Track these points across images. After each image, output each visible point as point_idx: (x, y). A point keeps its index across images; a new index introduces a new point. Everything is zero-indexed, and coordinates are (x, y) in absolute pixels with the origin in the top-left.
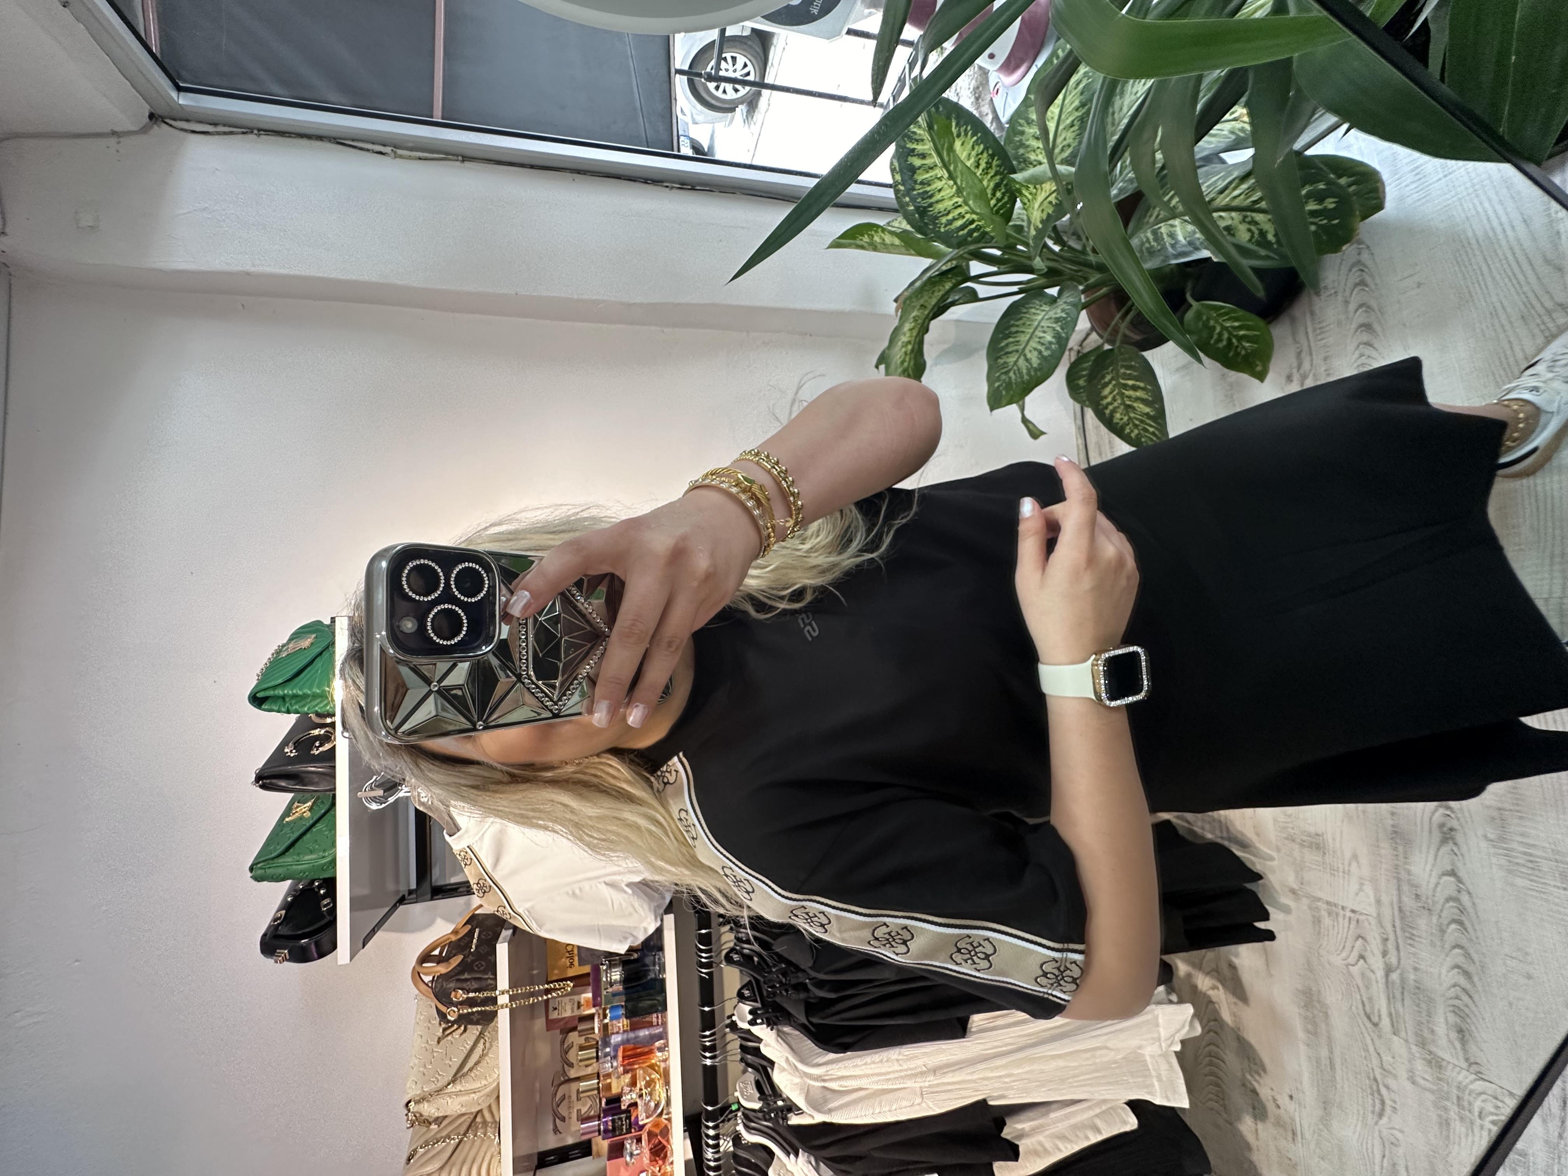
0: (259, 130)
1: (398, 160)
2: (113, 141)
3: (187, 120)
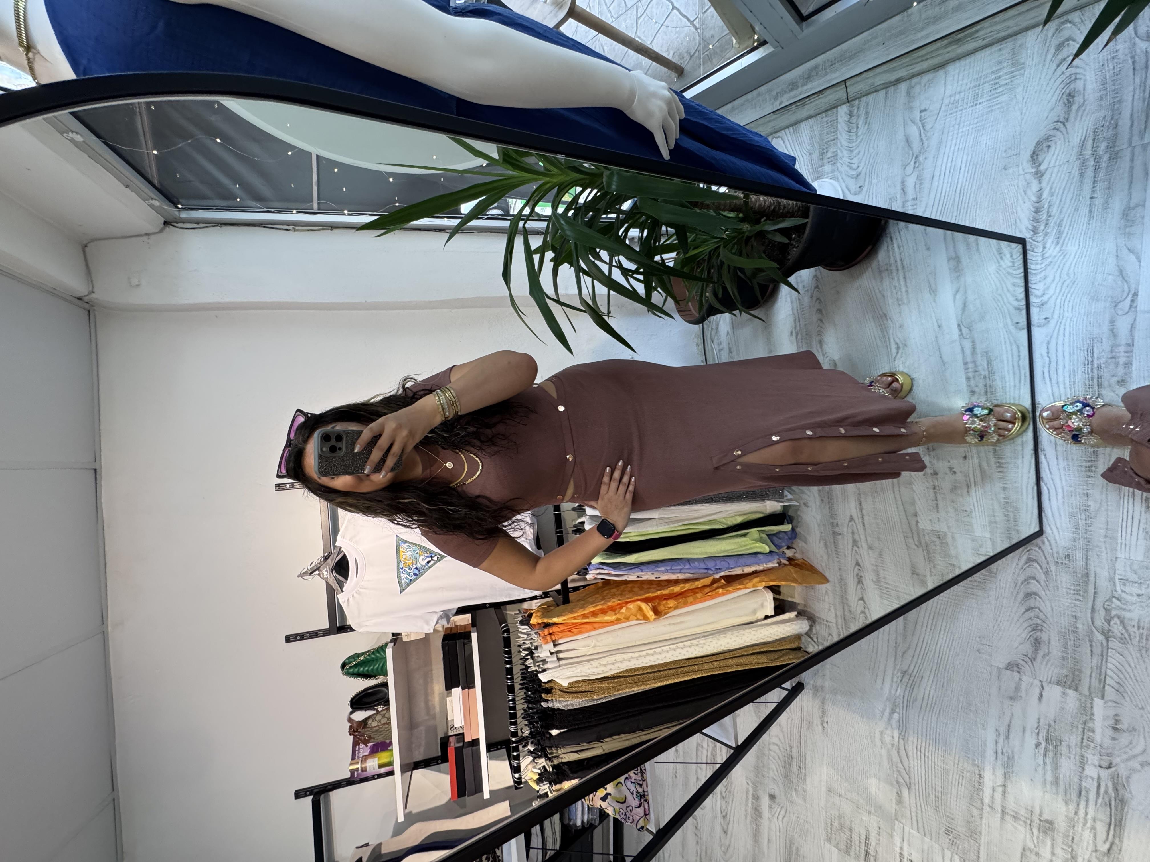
0: (221, 224)
1: (296, 232)
2: (145, 238)
3: (183, 223)
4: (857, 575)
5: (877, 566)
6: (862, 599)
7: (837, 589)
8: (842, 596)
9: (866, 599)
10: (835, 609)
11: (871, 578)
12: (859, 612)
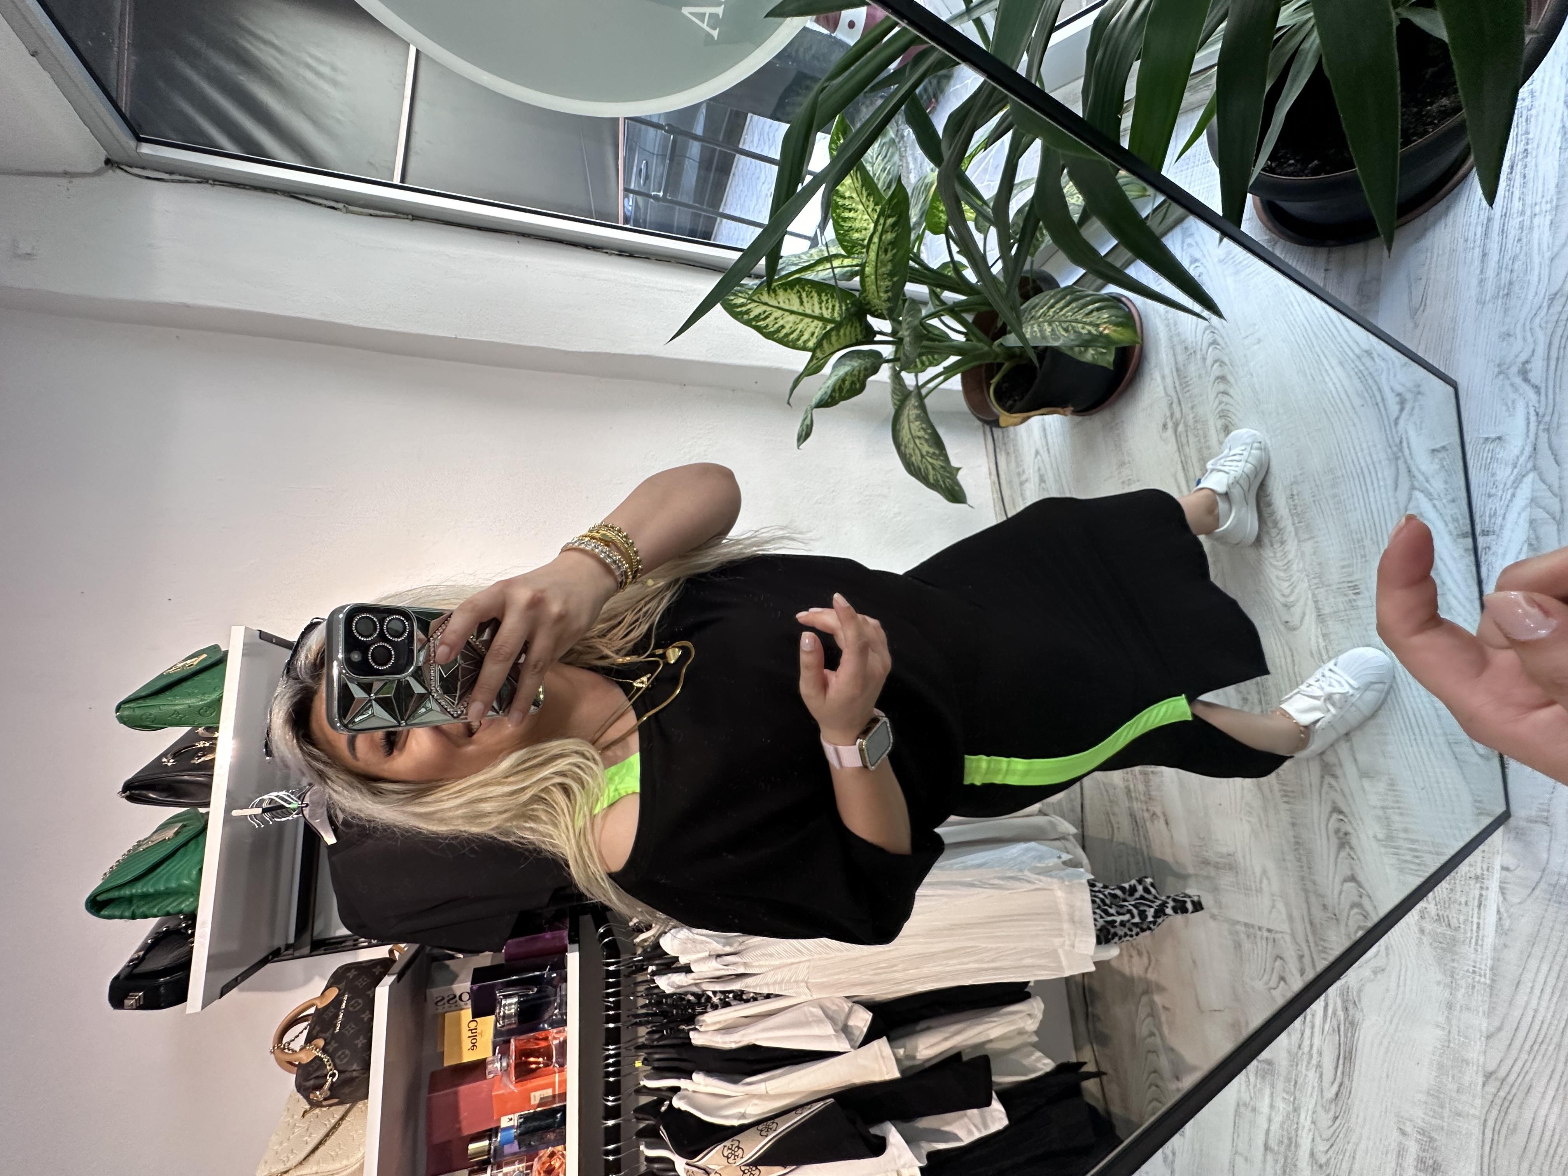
0: (215, 181)
1: (349, 215)
2: (64, 180)
3: (146, 168)
4: (1337, 831)
5: (1383, 808)
6: (1353, 879)
7: (1289, 865)
8: (1303, 878)
9: (1361, 878)
10: (1287, 905)
11: (1371, 833)
12: (1345, 904)
